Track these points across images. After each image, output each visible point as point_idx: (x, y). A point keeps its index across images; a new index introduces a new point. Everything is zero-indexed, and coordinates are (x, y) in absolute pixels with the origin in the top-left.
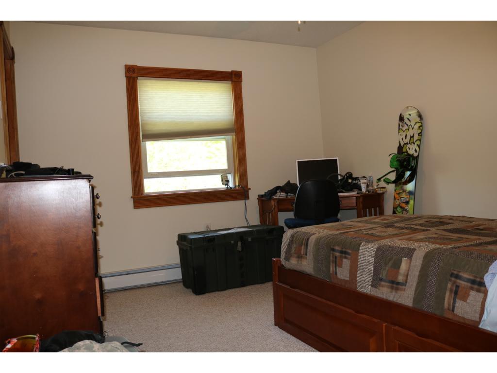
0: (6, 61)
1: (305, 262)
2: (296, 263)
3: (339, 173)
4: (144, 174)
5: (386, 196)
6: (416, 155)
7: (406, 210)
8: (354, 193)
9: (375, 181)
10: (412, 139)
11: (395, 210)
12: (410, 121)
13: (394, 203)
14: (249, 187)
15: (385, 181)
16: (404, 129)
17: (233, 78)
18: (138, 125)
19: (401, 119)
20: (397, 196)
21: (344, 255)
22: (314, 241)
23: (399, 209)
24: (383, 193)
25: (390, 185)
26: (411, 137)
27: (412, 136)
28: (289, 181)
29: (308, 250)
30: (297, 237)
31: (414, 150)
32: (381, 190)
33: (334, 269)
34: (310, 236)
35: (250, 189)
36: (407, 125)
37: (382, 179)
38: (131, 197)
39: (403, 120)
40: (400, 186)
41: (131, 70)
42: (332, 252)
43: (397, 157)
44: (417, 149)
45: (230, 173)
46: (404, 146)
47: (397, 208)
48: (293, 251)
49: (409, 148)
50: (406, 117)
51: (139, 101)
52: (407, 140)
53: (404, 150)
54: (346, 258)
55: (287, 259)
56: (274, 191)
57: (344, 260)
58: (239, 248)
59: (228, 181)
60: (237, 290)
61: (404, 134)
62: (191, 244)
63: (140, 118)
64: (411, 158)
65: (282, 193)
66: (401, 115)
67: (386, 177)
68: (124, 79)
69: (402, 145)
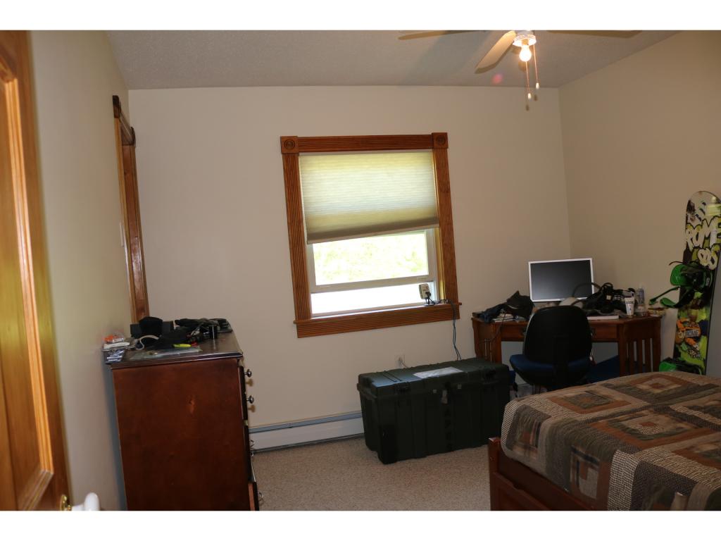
0: (125, 147)
1: (534, 457)
2: (522, 454)
3: (592, 281)
4: (311, 288)
5: (664, 322)
6: (712, 267)
7: (694, 349)
8: (614, 318)
9: (647, 301)
10: (707, 241)
11: (677, 346)
12: (704, 213)
13: (677, 336)
14: (459, 301)
15: (662, 302)
16: (694, 224)
17: (435, 144)
18: (300, 221)
19: (690, 208)
20: (681, 326)
21: (589, 462)
22: (547, 429)
23: (684, 347)
24: (661, 317)
25: (670, 309)
26: (705, 238)
27: (707, 236)
28: (518, 292)
29: (539, 442)
30: (524, 417)
31: (709, 258)
32: (656, 313)
33: (576, 478)
34: (544, 420)
35: (461, 304)
36: (700, 219)
37: (658, 300)
38: (294, 323)
39: (694, 210)
40: (686, 312)
41: (289, 143)
42: (572, 453)
43: (681, 270)
44: (716, 259)
45: (432, 281)
46: (693, 250)
47: (680, 344)
48: (518, 436)
49: (702, 256)
50: (697, 206)
51: (301, 187)
52: (700, 243)
53: (694, 258)
54: (592, 467)
55: (510, 446)
56: (495, 312)
57: (590, 470)
58: (445, 400)
59: (429, 294)
60: (442, 456)
61: (694, 232)
62: (377, 395)
63: (303, 210)
64: (705, 274)
65: (507, 315)
66: (689, 202)
67: (664, 296)
68: (281, 156)
69: (691, 249)
